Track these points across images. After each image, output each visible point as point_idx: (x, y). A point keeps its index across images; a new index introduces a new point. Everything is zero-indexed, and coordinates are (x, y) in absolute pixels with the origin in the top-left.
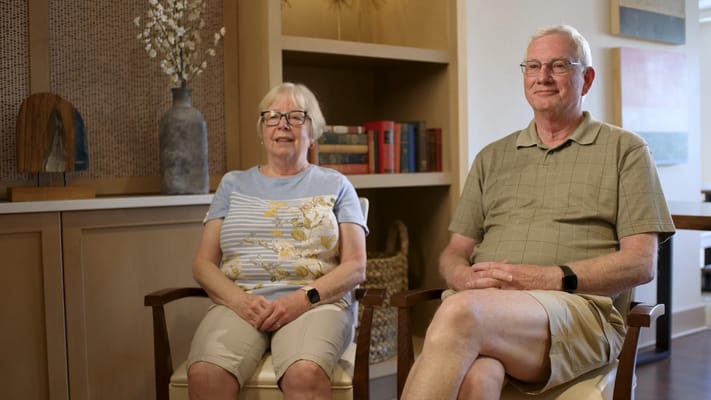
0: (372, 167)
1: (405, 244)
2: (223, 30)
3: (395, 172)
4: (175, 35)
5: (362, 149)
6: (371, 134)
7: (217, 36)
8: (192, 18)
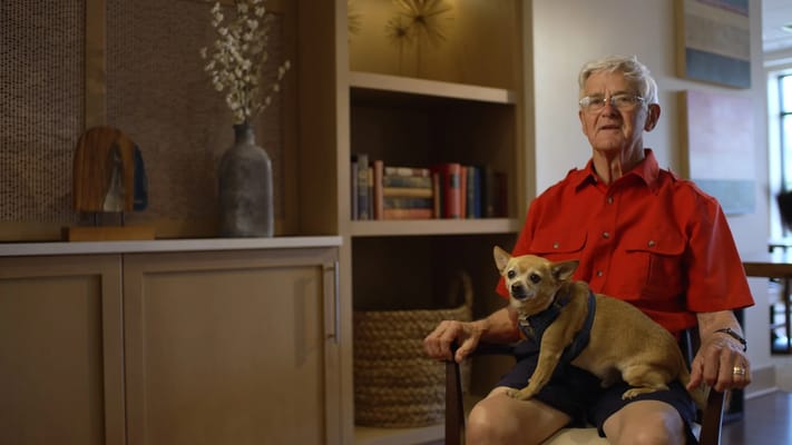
0: (438, 212)
1: (469, 296)
2: (288, 64)
3: (461, 217)
4: (240, 68)
5: (427, 193)
6: (437, 177)
7: (282, 71)
8: (256, 50)
